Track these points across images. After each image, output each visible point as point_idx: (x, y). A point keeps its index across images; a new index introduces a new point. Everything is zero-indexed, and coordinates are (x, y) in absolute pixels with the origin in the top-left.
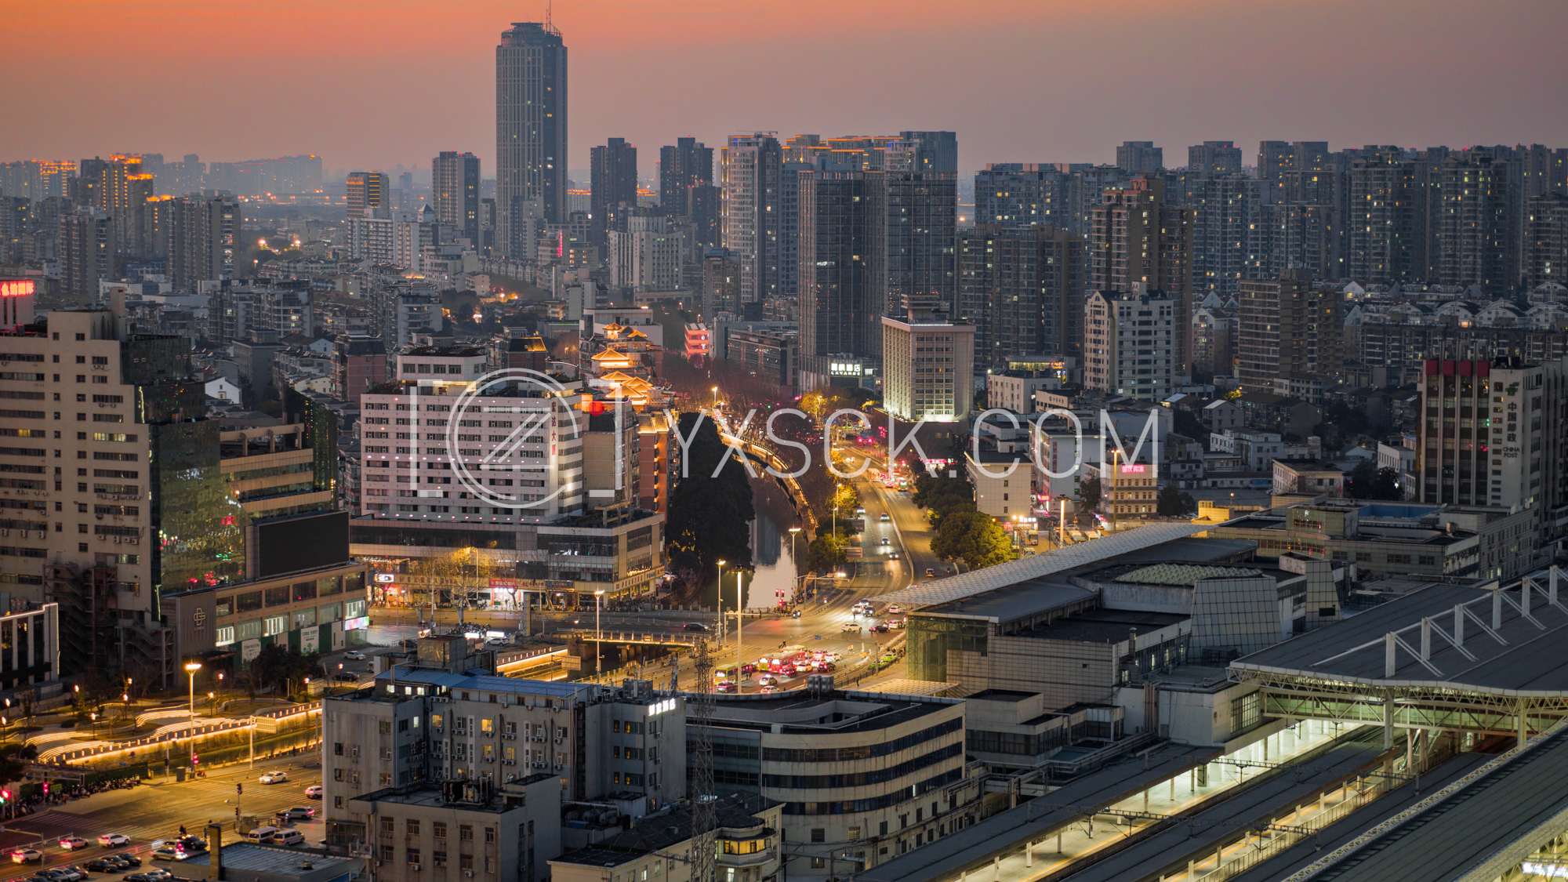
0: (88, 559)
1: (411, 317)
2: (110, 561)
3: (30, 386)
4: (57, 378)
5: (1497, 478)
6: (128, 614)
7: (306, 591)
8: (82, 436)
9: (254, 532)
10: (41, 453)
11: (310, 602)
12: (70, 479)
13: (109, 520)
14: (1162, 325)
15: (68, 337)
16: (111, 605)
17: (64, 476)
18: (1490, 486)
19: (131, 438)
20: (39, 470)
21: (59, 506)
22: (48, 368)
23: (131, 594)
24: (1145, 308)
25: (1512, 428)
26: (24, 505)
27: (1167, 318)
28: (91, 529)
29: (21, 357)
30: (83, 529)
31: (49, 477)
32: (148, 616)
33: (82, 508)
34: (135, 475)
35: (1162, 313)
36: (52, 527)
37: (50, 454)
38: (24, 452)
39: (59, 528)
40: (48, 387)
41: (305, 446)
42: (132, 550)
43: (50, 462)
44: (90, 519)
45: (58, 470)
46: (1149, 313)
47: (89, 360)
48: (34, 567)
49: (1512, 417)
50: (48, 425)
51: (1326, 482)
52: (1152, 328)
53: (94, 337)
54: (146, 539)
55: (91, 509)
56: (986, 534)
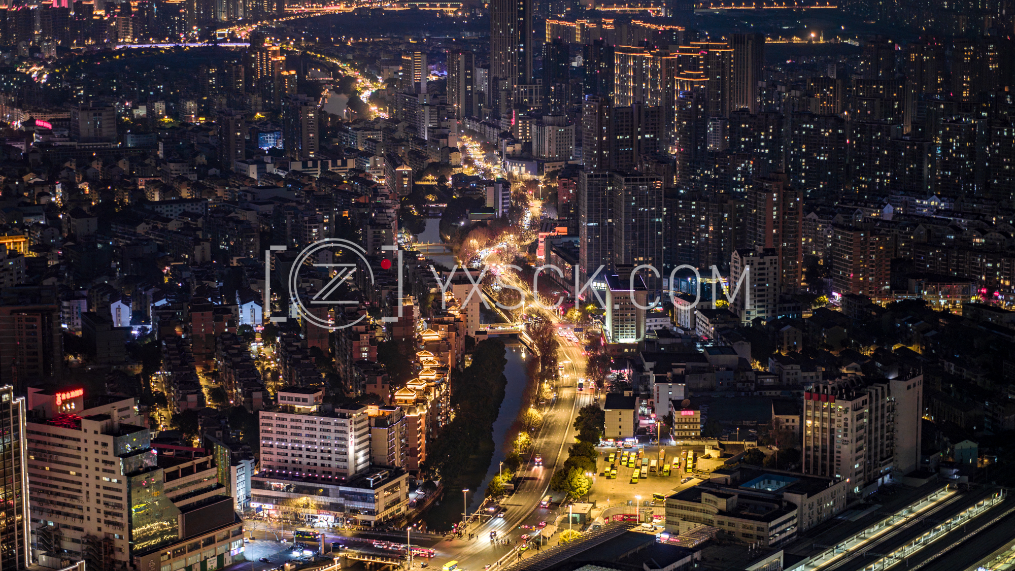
0: (101, 535)
1: (375, 237)
2: (111, 537)
3: (75, 452)
4: (86, 450)
5: (838, 455)
6: (120, 562)
7: (211, 541)
8: (98, 478)
9: (183, 517)
10: (80, 483)
11: (212, 546)
12: (93, 497)
13: (110, 518)
14: (771, 269)
15: (91, 432)
16: (112, 556)
17: (91, 495)
18: (835, 459)
19: (119, 482)
20: (80, 491)
21: (88, 509)
22: (82, 445)
23: (120, 553)
24: (762, 261)
25: (846, 430)
26: (74, 507)
27: (774, 266)
28: (103, 521)
29: (70, 439)
30: (99, 521)
31: (84, 495)
32: (128, 564)
33: (99, 511)
34: (121, 499)
35: (771, 263)
36: (86, 518)
37: (84, 485)
38: (73, 482)
39: (89, 519)
40: (82, 454)
41: (212, 467)
42: (121, 534)
43: (84, 488)
44: (102, 516)
45: (88, 492)
46: (764, 263)
47: (100, 443)
48: (78, 535)
49: (846, 425)
50: (83, 471)
51: (790, 421)
52: (765, 272)
53: (102, 433)
54: (126, 528)
55: (102, 512)
56: (575, 480)
